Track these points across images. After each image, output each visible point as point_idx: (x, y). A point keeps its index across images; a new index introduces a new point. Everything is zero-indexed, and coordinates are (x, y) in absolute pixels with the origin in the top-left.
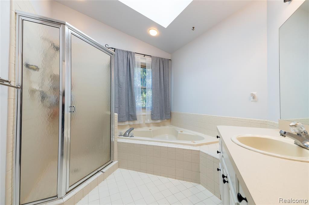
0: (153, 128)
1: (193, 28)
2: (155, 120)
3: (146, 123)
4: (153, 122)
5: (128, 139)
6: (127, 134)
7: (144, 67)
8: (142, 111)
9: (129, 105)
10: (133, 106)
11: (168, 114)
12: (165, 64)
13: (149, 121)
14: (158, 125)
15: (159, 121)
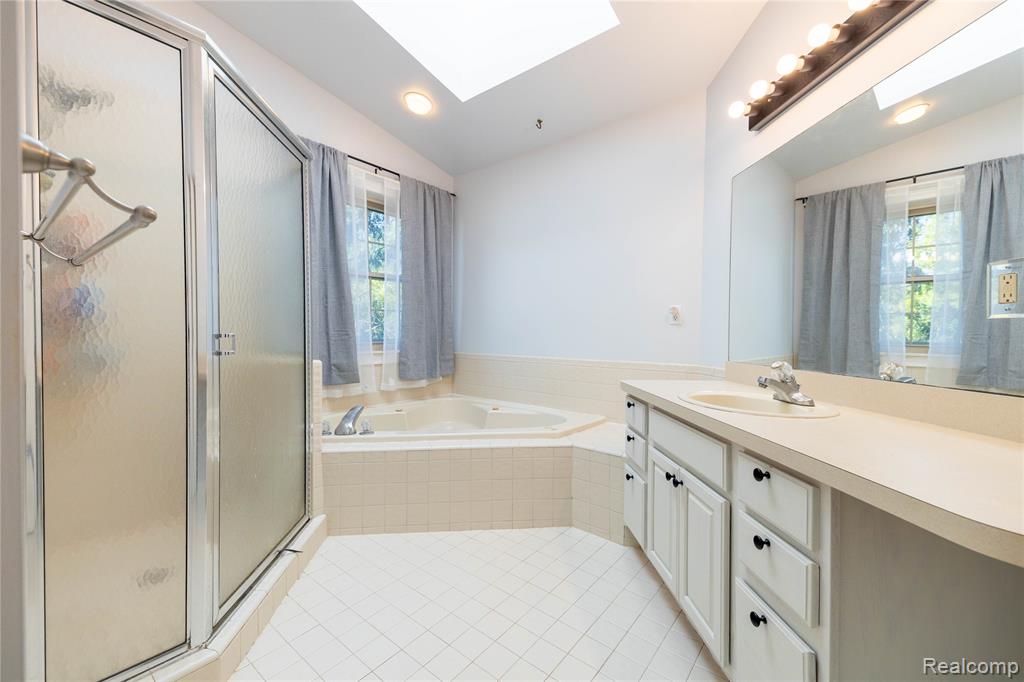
0: (408, 406)
1: (540, 122)
2: (411, 380)
3: (383, 393)
4: (405, 387)
5: (355, 440)
6: (350, 425)
7: (376, 206)
8: (372, 352)
9: (327, 334)
10: (347, 335)
11: (448, 360)
12: (440, 207)
13: (393, 383)
14: (417, 395)
15: (423, 383)
